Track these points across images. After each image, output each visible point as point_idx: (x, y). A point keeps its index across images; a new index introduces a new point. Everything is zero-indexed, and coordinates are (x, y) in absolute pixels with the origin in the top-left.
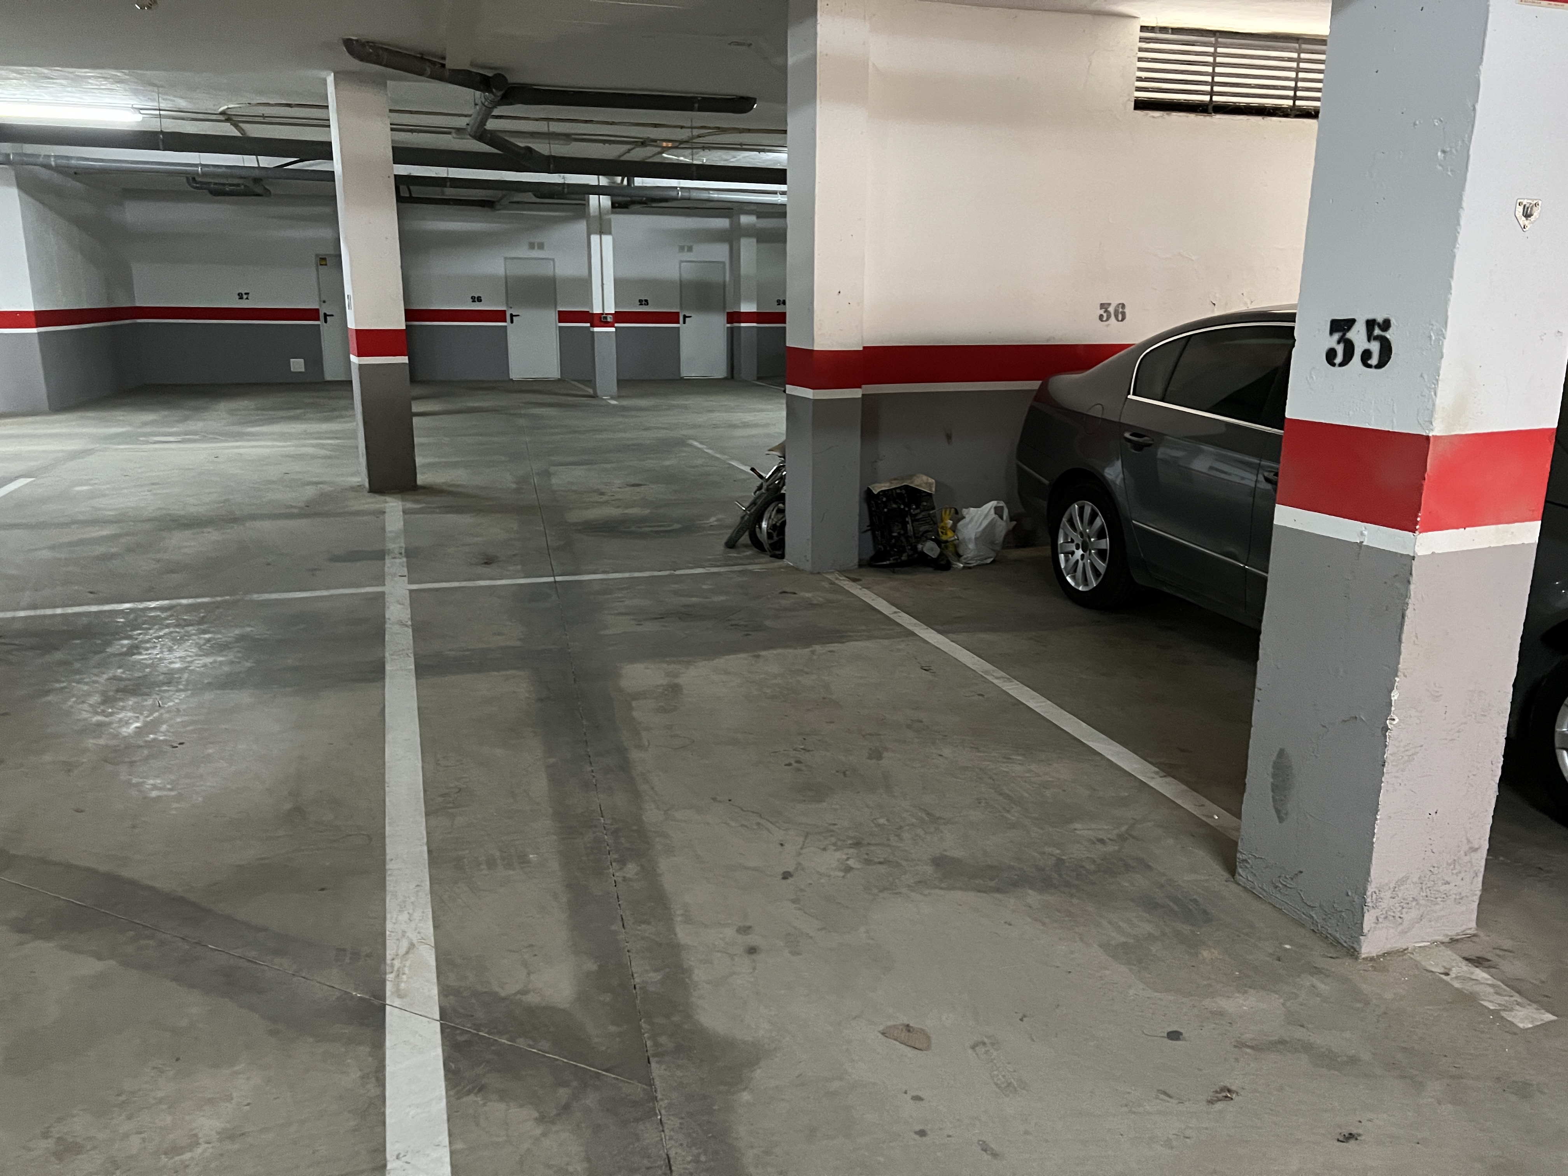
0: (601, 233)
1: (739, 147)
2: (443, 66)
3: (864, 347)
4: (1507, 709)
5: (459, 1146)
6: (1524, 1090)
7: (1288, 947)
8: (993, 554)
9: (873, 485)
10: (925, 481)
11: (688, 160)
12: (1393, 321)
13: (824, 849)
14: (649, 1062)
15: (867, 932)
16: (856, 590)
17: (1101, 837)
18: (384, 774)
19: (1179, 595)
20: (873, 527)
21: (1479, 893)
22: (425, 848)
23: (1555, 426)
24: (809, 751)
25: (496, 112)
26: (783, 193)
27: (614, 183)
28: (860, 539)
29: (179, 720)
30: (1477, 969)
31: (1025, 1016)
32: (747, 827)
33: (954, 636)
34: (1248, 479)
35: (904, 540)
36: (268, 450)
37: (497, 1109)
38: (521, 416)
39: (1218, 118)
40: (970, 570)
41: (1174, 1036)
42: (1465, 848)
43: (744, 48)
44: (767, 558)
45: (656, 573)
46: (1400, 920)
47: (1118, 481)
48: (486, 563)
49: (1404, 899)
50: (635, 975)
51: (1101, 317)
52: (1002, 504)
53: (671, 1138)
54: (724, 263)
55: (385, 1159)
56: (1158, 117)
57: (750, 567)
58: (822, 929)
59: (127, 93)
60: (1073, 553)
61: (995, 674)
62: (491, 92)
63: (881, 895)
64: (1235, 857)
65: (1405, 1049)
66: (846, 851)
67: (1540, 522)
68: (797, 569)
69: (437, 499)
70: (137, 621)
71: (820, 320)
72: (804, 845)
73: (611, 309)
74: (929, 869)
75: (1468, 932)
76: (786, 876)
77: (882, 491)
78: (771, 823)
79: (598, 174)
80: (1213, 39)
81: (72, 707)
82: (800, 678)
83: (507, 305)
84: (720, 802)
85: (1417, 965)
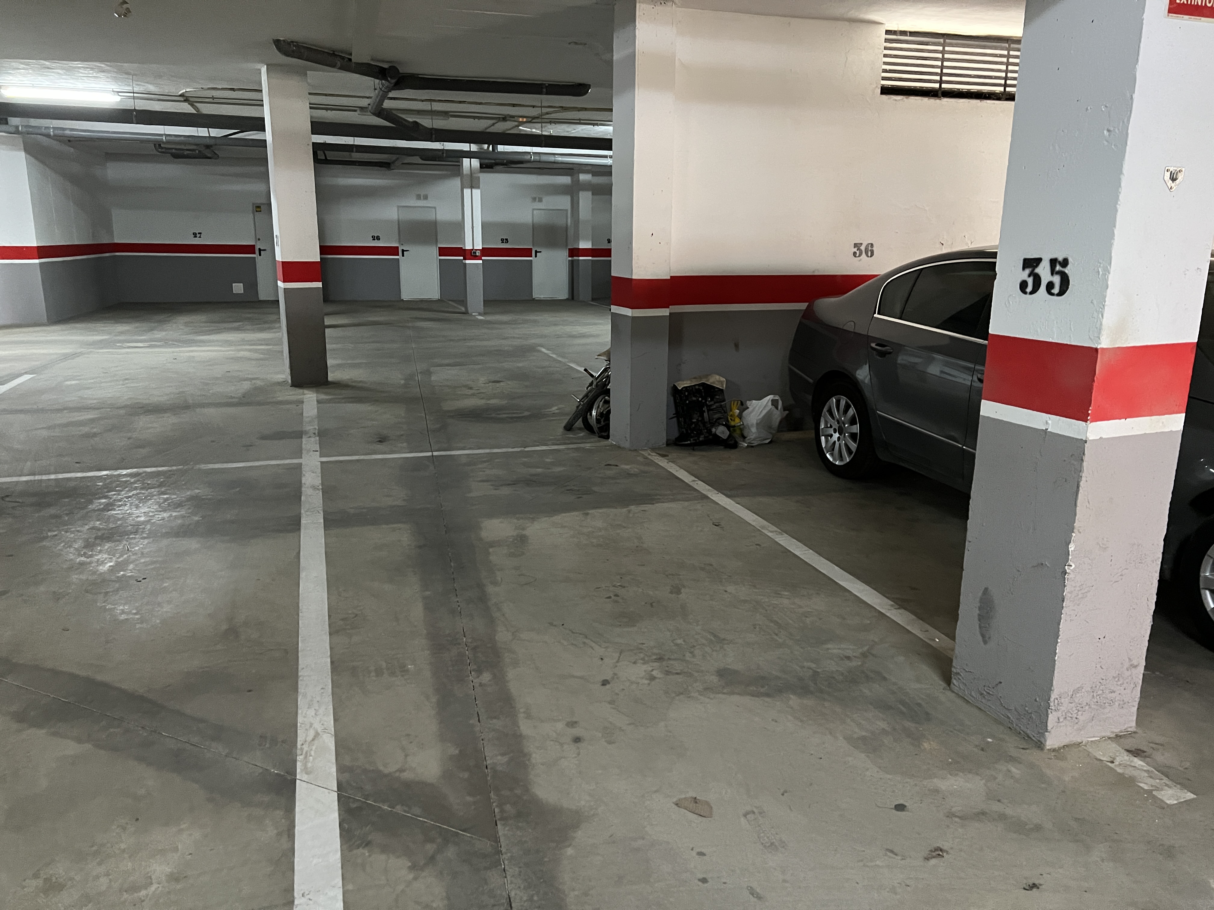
0: (472, 187)
1: (578, 121)
2: (350, 60)
3: (671, 277)
4: (1159, 558)
5: (350, 887)
6: (1169, 852)
7: (989, 740)
8: (770, 436)
9: (679, 382)
10: (718, 379)
11: (539, 132)
12: (1070, 260)
13: (635, 663)
14: (496, 825)
15: (666, 726)
16: (663, 463)
17: (848, 655)
18: (298, 603)
19: (912, 468)
20: (678, 415)
21: (1137, 700)
22: (329, 660)
23: (1196, 340)
24: (624, 587)
25: (391, 95)
26: (611, 157)
27: (482, 149)
28: (667, 424)
29: (143, 561)
30: (1135, 758)
31: (786, 792)
32: (575, 645)
33: (738, 499)
34: (964, 379)
35: (701, 425)
36: (215, 353)
37: (379, 859)
38: (409, 328)
39: (946, 101)
40: (753, 448)
41: (900, 807)
42: (1127, 664)
43: (580, 47)
44: (597, 439)
45: (510, 450)
46: (1076, 721)
47: (867, 381)
48: (380, 441)
49: (1079, 704)
50: (487, 758)
51: (855, 253)
52: (777, 397)
53: (512, 883)
54: (567, 210)
55: (293, 897)
56: (899, 100)
57: (582, 445)
58: (630, 724)
59: (109, 80)
60: (831, 436)
61: (769, 529)
62: (387, 80)
63: (677, 698)
64: (951, 671)
65: (1076, 819)
66: (651, 664)
67: (1184, 414)
68: (619, 447)
69: (343, 391)
70: (111, 485)
71: (637, 256)
72: (619, 659)
73: (479, 246)
74: (714, 679)
75: (1129, 729)
76: (605, 683)
77: (684, 387)
78: (594, 642)
79: (470, 142)
80: (942, 40)
81: (61, 550)
82: (618, 531)
83: (399, 242)
84: (555, 626)
85: (1089, 754)
